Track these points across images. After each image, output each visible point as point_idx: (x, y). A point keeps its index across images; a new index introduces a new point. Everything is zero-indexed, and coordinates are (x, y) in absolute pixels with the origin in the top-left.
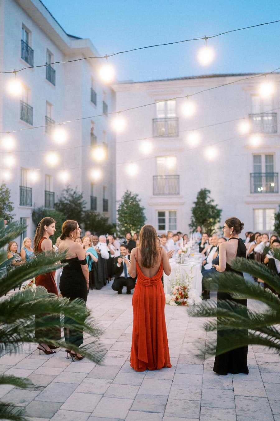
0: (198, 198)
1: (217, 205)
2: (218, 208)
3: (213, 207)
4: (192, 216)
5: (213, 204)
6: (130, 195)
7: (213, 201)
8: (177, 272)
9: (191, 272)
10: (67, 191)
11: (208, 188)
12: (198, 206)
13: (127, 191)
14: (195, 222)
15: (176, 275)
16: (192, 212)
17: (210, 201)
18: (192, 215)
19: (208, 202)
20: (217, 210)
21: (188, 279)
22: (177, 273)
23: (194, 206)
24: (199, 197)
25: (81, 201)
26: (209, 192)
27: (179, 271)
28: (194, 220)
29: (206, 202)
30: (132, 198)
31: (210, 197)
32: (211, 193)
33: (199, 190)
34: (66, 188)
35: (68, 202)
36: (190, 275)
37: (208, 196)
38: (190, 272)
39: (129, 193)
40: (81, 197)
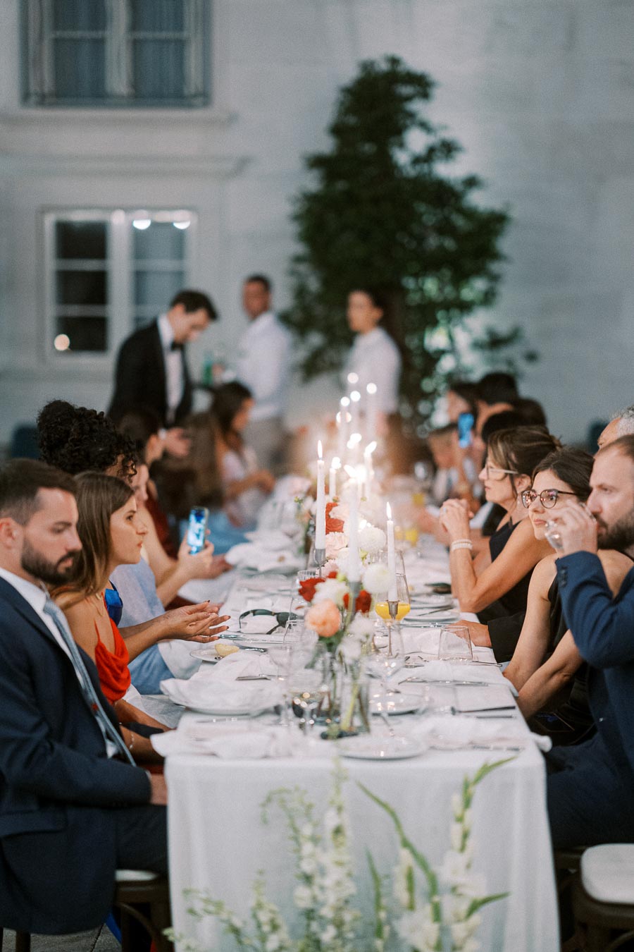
0: (338, 130)
1: (471, 182)
2: (478, 200)
3: (444, 195)
4: (298, 259)
5: (448, 171)
7: (448, 149)
8: (315, 840)
9: (465, 836)
11: (414, 62)
12: (341, 185)
14: (320, 298)
15: (307, 867)
16: (293, 228)
17: (430, 155)
18: (299, 248)
19: (417, 160)
20: (470, 214)
21: (437, 915)
22: (308, 848)
23: (312, 182)
24: (352, 120)
26: (422, 85)
27: (338, 831)
28: (314, 284)
29: (402, 158)
31: (425, 126)
32: (436, 92)
33: (349, 73)
36: (450, 869)
37: (411, 115)
38: (456, 830)
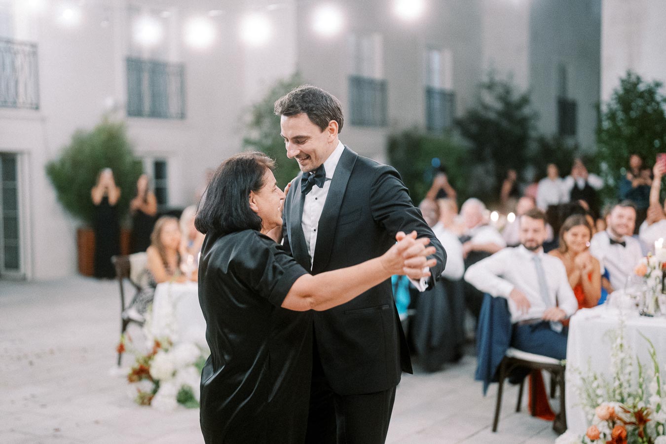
6: (635, 85)
10: (490, 87)
13: (629, 74)
25: (527, 111)
30: (641, 95)
34: (485, 79)
35: (492, 116)
39: (633, 79)
40: (525, 101)
